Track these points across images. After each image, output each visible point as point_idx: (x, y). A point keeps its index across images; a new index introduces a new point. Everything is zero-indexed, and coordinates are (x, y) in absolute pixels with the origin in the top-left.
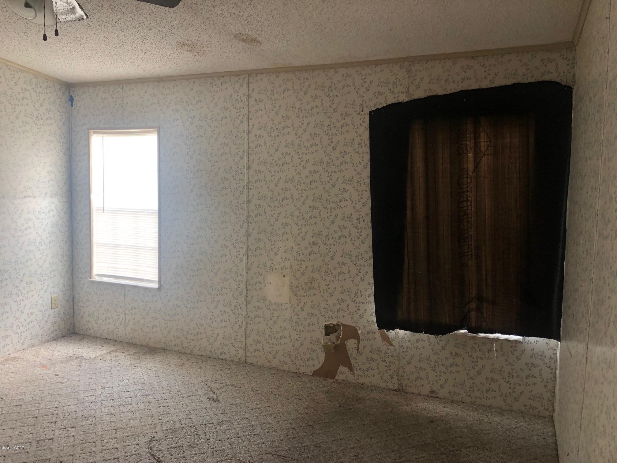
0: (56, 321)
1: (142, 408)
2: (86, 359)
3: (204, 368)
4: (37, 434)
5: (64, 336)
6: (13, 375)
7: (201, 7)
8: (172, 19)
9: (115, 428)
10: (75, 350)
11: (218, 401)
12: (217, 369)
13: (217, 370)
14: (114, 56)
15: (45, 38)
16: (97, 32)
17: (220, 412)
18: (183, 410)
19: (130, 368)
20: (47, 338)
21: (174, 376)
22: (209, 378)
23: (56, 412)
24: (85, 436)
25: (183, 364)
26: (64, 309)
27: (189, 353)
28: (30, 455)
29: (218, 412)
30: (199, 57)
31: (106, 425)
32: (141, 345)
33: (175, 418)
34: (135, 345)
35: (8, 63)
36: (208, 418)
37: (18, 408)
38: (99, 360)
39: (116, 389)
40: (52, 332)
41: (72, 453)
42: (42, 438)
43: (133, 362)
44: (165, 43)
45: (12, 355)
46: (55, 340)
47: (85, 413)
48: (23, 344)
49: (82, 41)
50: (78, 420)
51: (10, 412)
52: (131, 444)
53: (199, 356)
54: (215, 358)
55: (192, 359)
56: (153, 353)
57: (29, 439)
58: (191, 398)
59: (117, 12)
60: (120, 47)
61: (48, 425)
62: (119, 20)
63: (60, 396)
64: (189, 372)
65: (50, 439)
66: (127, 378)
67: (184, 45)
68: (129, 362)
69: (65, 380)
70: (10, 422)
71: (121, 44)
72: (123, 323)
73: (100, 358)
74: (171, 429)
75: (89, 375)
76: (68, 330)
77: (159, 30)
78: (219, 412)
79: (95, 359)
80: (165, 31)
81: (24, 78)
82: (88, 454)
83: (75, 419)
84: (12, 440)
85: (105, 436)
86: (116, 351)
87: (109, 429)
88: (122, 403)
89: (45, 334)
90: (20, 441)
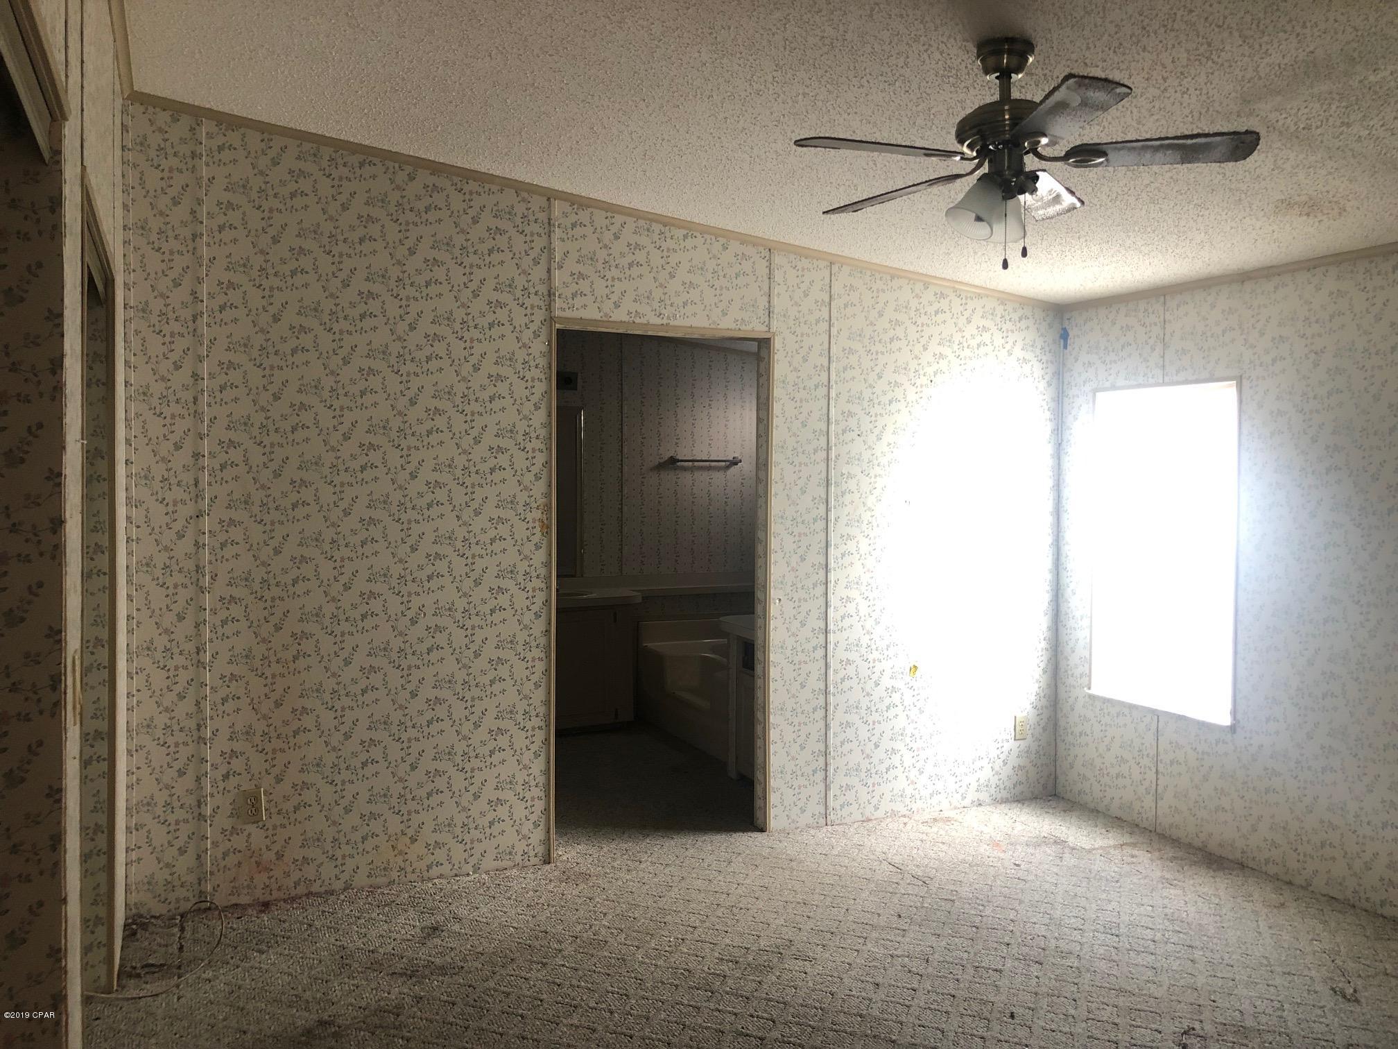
0: (1022, 764)
1: (1174, 968)
2: (1073, 849)
3: (1333, 924)
4: (975, 954)
5: (1036, 798)
6: (944, 848)
7: (1319, 131)
8: (1257, 164)
9: (1117, 987)
10: (1053, 826)
11: (1357, 1001)
12: (1368, 934)
13: (1367, 937)
14: (1143, 248)
15: (1005, 265)
16: (1108, 213)
17: (1357, 1025)
18: (1267, 996)
19: (1160, 886)
20: (1004, 794)
21: (1258, 926)
22: (1342, 947)
23: (1011, 928)
24: (1058, 985)
25: (1282, 905)
26: (1036, 743)
27: (1302, 887)
28: (962, 985)
29: (1351, 1023)
30: (1332, 221)
31: (1098, 977)
32: (1190, 845)
33: (1246, 1006)
34: (1175, 842)
35: (957, 286)
36: (1323, 1028)
37: (949, 905)
38: (1098, 856)
39: (1125, 918)
40: (1015, 786)
41: (1032, 1006)
42: (983, 964)
43: (1168, 876)
44: (1248, 210)
45: (946, 814)
46: (1018, 801)
47: (1062, 944)
48: (964, 798)
49: (1081, 232)
50: (1047, 952)
51: (935, 907)
52: (1144, 1025)
53: (1326, 898)
54: (1366, 911)
55: (1307, 900)
56: (1214, 866)
57: (962, 959)
58: (1289, 978)
59: (1143, 175)
60: (1154, 231)
61: (995, 945)
62: (1147, 186)
63: (1021, 902)
64: (1296, 924)
65: (996, 970)
66: (1151, 903)
67: (1290, 205)
68: (1159, 874)
69: (1031, 877)
70: (935, 924)
71: (1156, 224)
72: (1153, 791)
73: (1100, 851)
74: (1234, 1025)
75: (1075, 879)
76: (1045, 786)
77: (1230, 189)
78: (1354, 1024)
79: (1089, 851)
80: (1244, 187)
81: (984, 307)
82: (1062, 1016)
83: (1043, 949)
84: (934, 952)
85: (1094, 995)
86: (1134, 845)
87: (1104, 985)
88: (1135, 946)
89: (1002, 787)
90: (948, 959)
